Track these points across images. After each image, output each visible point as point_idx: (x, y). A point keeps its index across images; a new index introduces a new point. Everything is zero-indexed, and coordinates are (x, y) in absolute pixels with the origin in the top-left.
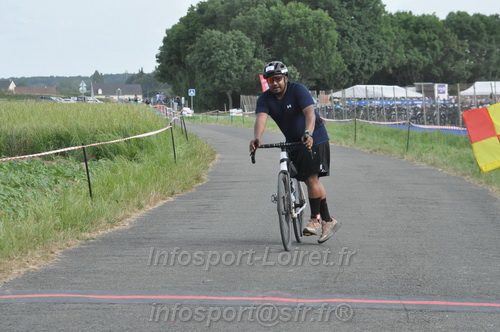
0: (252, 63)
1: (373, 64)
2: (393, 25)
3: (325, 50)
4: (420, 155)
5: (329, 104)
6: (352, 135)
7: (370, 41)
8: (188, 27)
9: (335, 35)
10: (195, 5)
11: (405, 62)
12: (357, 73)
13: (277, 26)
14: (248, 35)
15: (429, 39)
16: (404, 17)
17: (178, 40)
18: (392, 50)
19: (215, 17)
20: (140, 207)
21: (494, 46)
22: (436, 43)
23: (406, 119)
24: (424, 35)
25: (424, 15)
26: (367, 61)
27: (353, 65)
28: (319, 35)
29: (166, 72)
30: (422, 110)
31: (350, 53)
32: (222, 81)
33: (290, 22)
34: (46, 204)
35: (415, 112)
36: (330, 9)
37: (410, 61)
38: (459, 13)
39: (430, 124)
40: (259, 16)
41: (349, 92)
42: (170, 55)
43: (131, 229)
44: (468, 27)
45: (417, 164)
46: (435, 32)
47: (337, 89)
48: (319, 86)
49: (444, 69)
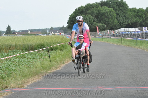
0: (93, 23)
1: (126, 22)
2: (131, 12)
3: (113, 19)
4: (140, 47)
5: (114, 33)
6: (121, 42)
7: (125, 16)
8: (75, 14)
9: (115, 15)
10: (77, 8)
12: (121, 25)
13: (99, 13)
14: (92, 16)
15: (141, 15)
16: (134, 9)
17: (73, 18)
18: (131, 18)
19: (83, 11)
20: (64, 63)
22: (143, 16)
23: (135, 37)
24: (140, 14)
25: (139, 9)
26: (124, 21)
27: (121, 23)
28: (111, 15)
29: (70, 26)
30: (140, 34)
31: (120, 20)
33: (103, 12)
34: (38, 63)
35: (138, 35)
36: (114, 8)
37: (136, 21)
39: (142, 38)
40: (94, 11)
41: (120, 30)
42: (71, 22)
43: (61, 70)
45: (139, 49)
46: (143, 13)
47: (116, 29)
48: (111, 29)
49: (146, 23)
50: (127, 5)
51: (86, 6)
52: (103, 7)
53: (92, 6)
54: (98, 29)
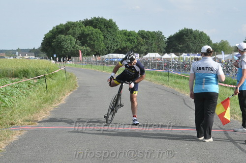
0: (75, 46)
1: (115, 47)
2: (121, 34)
3: (99, 42)
7: (114, 39)
8: (52, 33)
9: (102, 37)
10: (55, 27)
11: (125, 46)
12: (109, 50)
13: (83, 34)
14: (73, 37)
15: (133, 39)
16: (125, 32)
17: (49, 38)
18: (121, 42)
19: (62, 30)
21: (153, 41)
22: (135, 40)
24: (131, 37)
26: (113, 46)
27: (108, 47)
28: (97, 37)
29: (45, 49)
31: (107, 43)
32: (65, 52)
33: (87, 33)
36: (100, 28)
37: (127, 46)
38: (142, 31)
40: (77, 31)
41: (106, 56)
42: (46, 43)
44: (145, 35)
46: (134, 37)
47: (103, 55)
48: (97, 54)
49: (137, 49)
50: (116, 26)
51: (66, 24)
52: (88, 27)
53: (73, 24)
54: (80, 54)
